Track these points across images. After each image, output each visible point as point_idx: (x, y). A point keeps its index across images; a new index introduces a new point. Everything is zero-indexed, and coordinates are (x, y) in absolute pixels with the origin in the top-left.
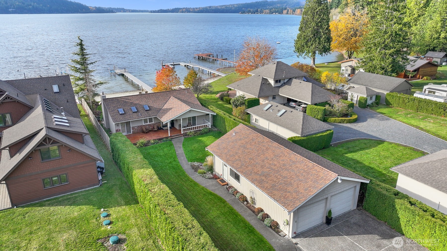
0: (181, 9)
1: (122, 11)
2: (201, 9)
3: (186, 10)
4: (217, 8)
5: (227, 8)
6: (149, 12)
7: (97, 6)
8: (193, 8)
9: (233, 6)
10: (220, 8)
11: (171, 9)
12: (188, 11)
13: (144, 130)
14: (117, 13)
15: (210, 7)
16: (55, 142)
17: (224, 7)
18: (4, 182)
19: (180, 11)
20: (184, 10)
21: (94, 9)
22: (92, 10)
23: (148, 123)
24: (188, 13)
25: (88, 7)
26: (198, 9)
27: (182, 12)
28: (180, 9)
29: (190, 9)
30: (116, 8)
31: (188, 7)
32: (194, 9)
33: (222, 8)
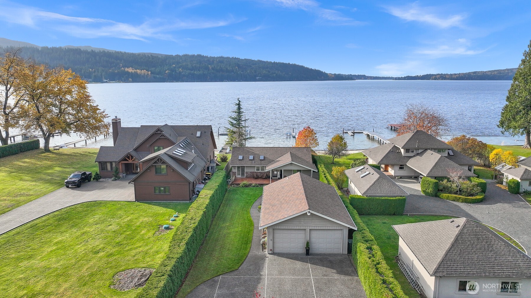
0: (435, 75)
1: (363, 78)
2: (461, 75)
3: (440, 76)
4: (485, 74)
5: (501, 73)
6: (393, 80)
7: (337, 73)
8: (451, 74)
9: (510, 71)
10: (489, 73)
11: (421, 75)
12: (443, 77)
13: (255, 176)
14: (356, 80)
15: (475, 72)
16: (164, 163)
17: (496, 73)
18: (133, 183)
19: (432, 78)
20: (438, 76)
21: (333, 76)
22: (330, 77)
23: (260, 171)
24: (442, 80)
25: (326, 74)
26: (457, 76)
27: (435, 79)
28: (433, 75)
29: (446, 76)
30: (357, 75)
31: (444, 73)
32: (452, 76)
33: (493, 73)
